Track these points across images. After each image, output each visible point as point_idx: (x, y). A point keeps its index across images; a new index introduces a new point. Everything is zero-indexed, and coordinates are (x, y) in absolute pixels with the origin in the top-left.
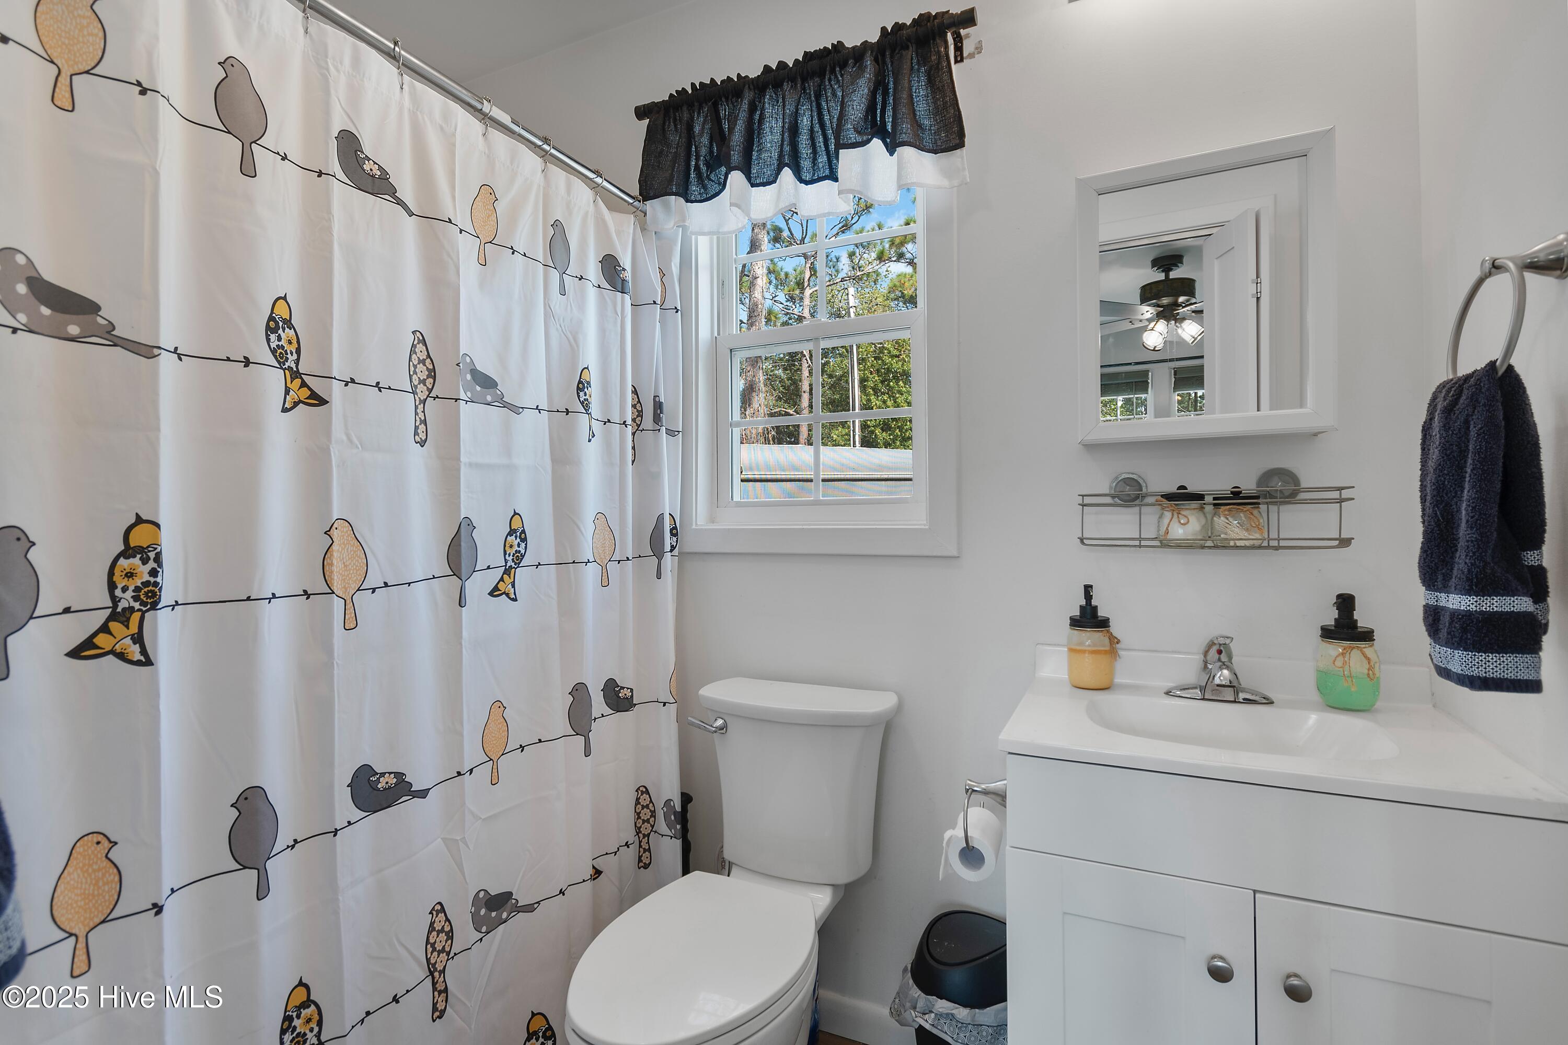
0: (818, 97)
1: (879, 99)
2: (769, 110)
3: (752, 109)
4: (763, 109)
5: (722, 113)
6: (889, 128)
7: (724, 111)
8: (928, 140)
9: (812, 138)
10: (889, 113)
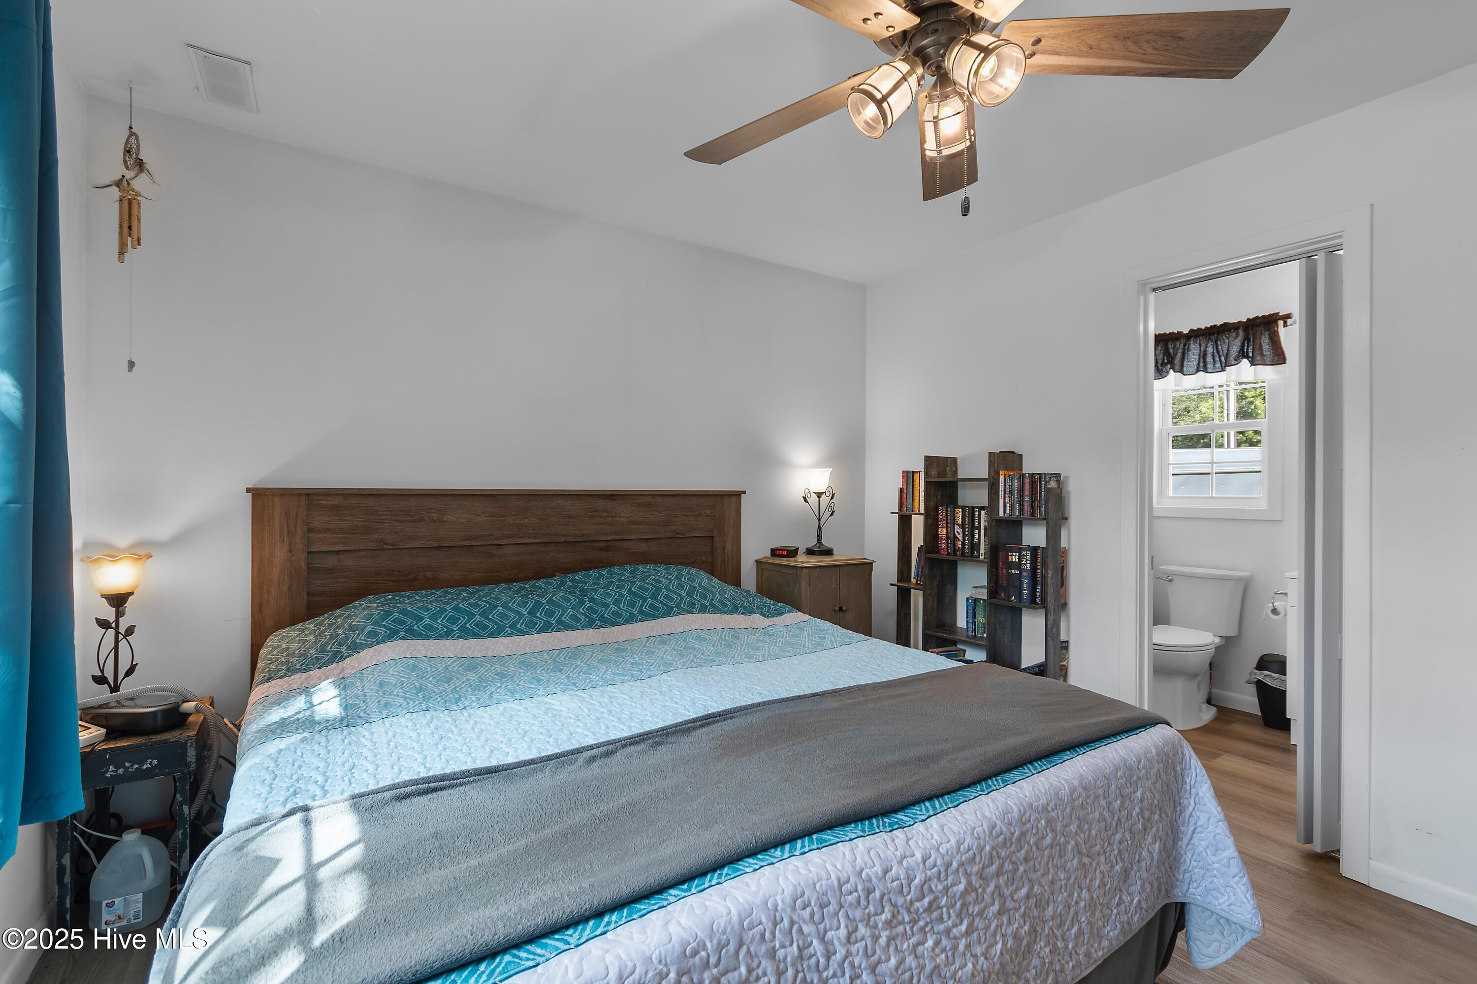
0: (1216, 341)
1: (1246, 345)
2: (1192, 346)
3: (1185, 345)
4: (1189, 345)
5: (1169, 346)
6: (1251, 355)
7: (1170, 346)
8: (1268, 360)
9: (1213, 356)
10: (1251, 348)
